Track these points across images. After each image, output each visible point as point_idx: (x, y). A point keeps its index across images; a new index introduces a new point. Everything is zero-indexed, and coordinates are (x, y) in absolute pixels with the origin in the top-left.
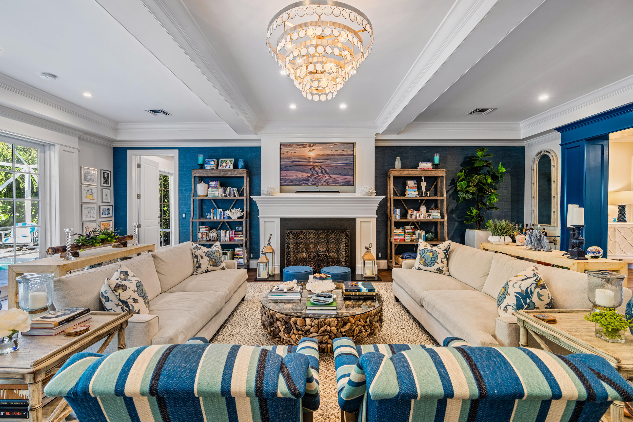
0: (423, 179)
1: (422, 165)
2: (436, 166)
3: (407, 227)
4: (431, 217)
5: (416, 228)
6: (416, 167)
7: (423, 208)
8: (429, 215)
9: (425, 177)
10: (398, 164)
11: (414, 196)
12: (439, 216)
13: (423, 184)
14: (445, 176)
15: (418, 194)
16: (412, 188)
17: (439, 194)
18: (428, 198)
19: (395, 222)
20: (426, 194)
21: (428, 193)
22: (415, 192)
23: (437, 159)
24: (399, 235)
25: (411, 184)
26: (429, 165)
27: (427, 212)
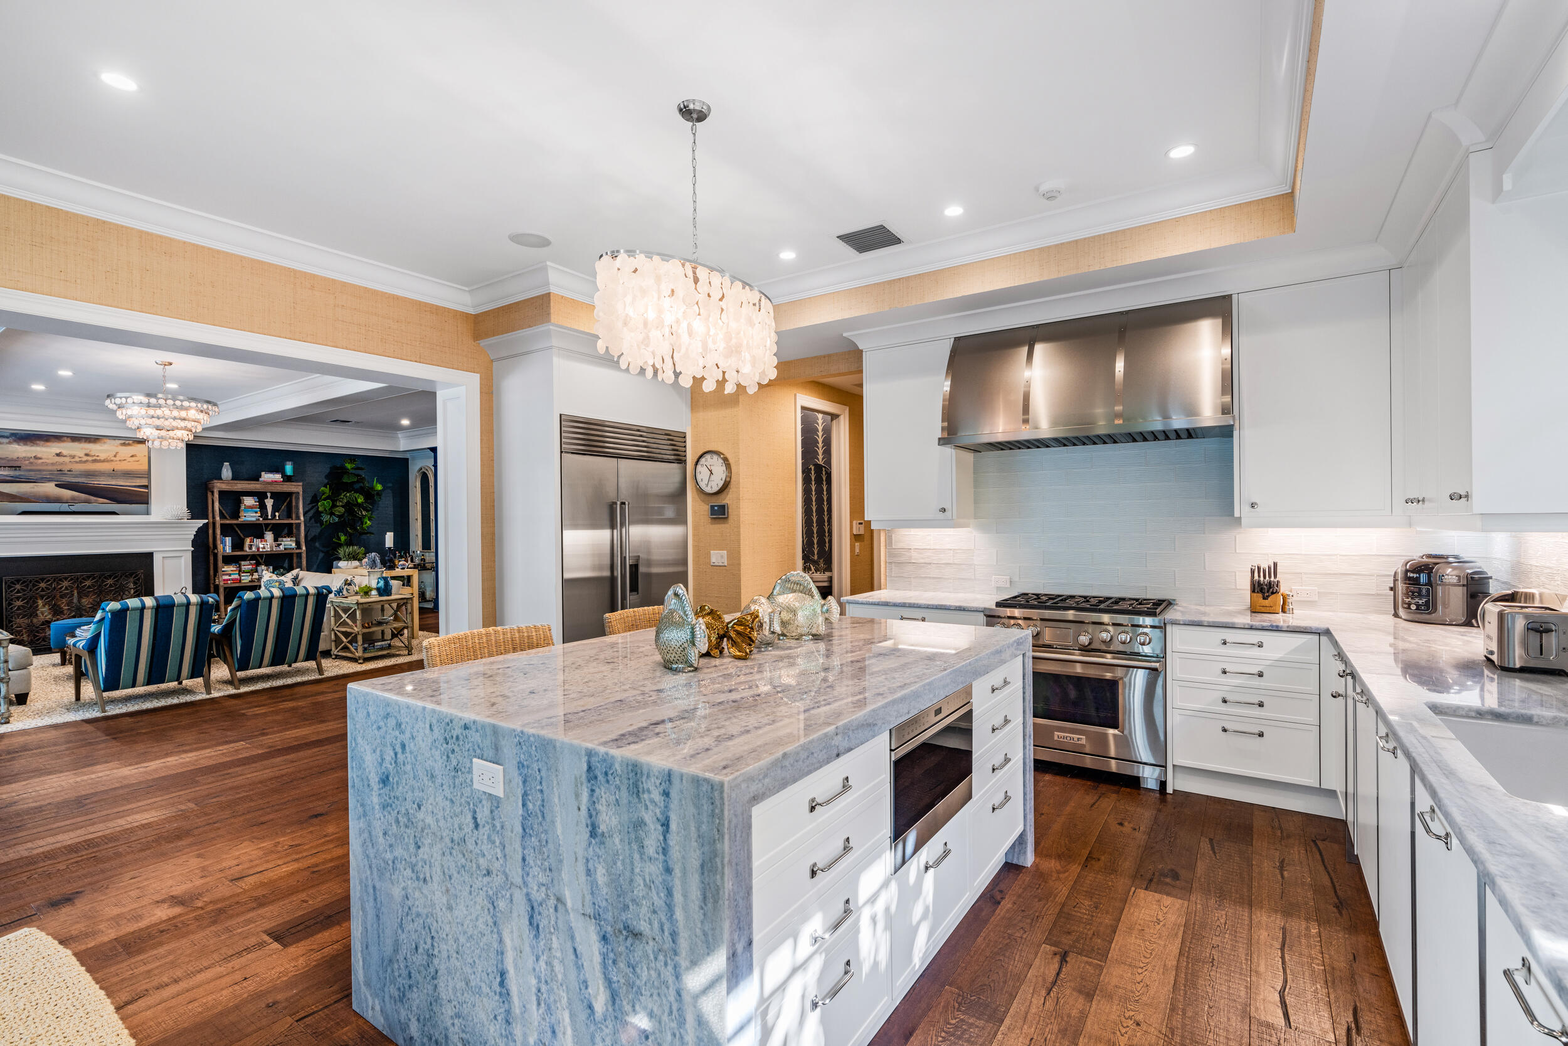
0: (269, 495)
1: (267, 477)
2: (287, 479)
3: (243, 563)
4: (282, 547)
5: (258, 564)
6: (256, 478)
7: (269, 536)
8: (279, 545)
9: (271, 493)
10: (226, 472)
11: (254, 519)
12: (294, 545)
13: (269, 503)
14: (301, 493)
15: (261, 517)
16: (251, 507)
17: (294, 516)
18: (277, 521)
19: (224, 557)
20: (274, 516)
21: (277, 514)
22: (256, 512)
23: (289, 469)
24: (230, 575)
25: (249, 501)
26: (278, 477)
27: (276, 540)
